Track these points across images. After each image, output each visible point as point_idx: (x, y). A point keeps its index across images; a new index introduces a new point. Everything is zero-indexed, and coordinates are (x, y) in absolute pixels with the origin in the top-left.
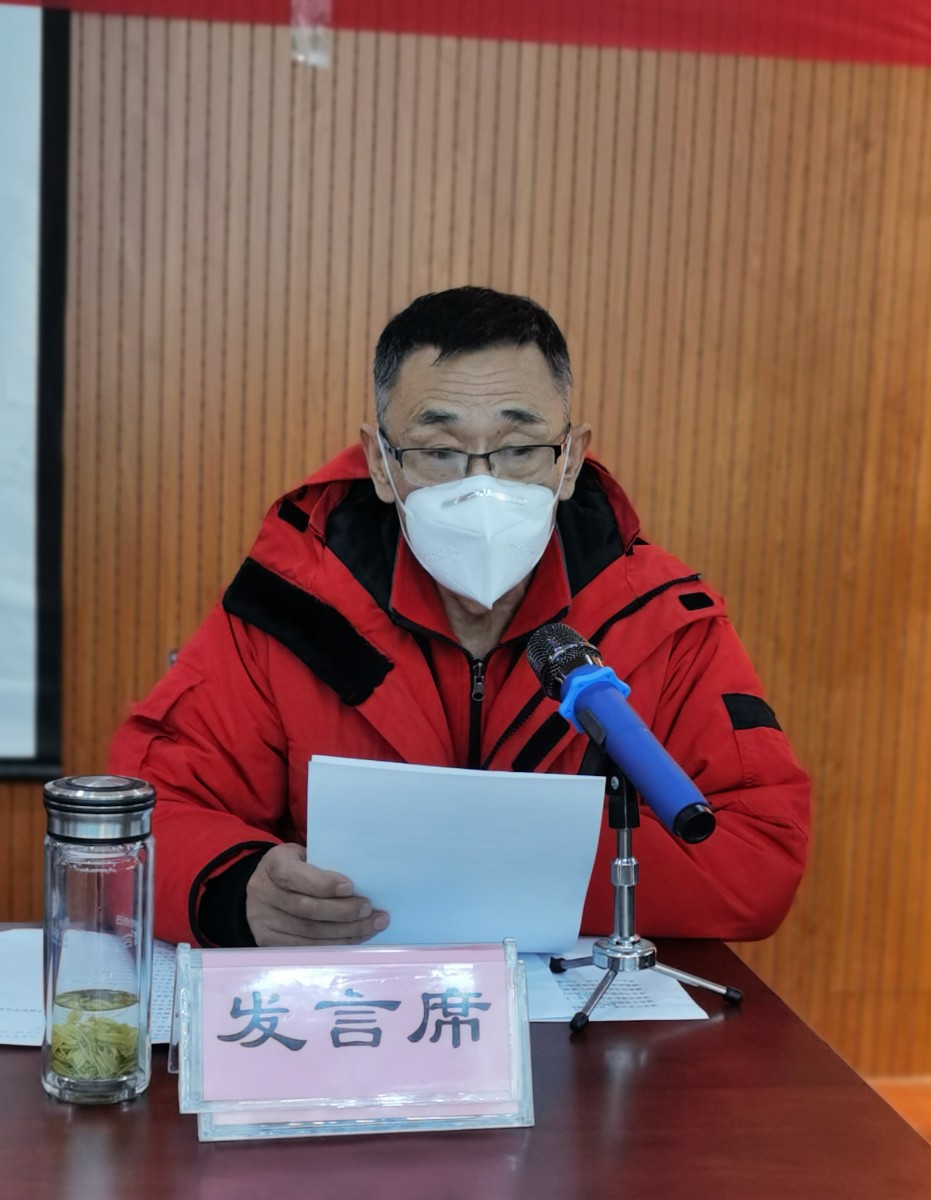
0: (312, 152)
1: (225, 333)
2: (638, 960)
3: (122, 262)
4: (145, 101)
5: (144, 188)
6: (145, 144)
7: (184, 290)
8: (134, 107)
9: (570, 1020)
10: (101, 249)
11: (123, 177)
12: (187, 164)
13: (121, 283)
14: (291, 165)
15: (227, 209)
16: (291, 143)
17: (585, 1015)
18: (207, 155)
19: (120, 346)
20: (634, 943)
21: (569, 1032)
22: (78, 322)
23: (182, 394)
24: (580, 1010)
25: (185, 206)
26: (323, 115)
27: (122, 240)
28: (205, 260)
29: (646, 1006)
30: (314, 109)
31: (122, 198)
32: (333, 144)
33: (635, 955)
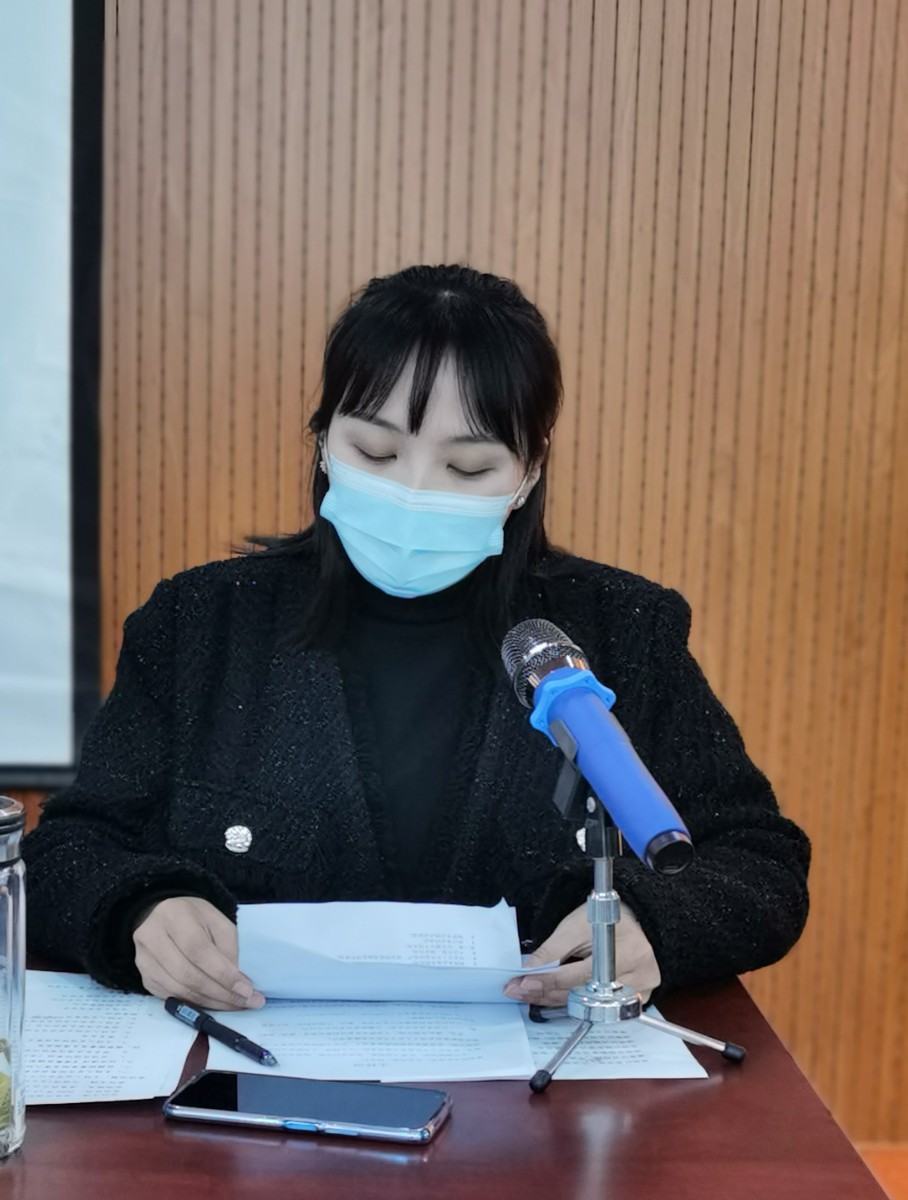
0: (379, 75)
1: (281, 285)
2: (618, 1010)
3: (164, 205)
4: (189, 23)
5: (188, 121)
6: (189, 73)
7: (235, 236)
8: (177, 29)
9: (529, 1078)
10: (140, 192)
11: (165, 110)
12: (236, 93)
13: (164, 230)
14: (355, 91)
15: (283, 143)
16: (355, 66)
17: (547, 1073)
18: (260, 82)
19: (163, 301)
20: (614, 990)
21: (529, 1091)
22: (116, 276)
23: (233, 355)
24: (542, 1067)
25: (235, 141)
26: (392, 31)
27: (164, 182)
28: (258, 202)
29: (637, 1062)
30: (381, 27)
31: (164, 134)
32: (403, 67)
33: (616, 1005)
